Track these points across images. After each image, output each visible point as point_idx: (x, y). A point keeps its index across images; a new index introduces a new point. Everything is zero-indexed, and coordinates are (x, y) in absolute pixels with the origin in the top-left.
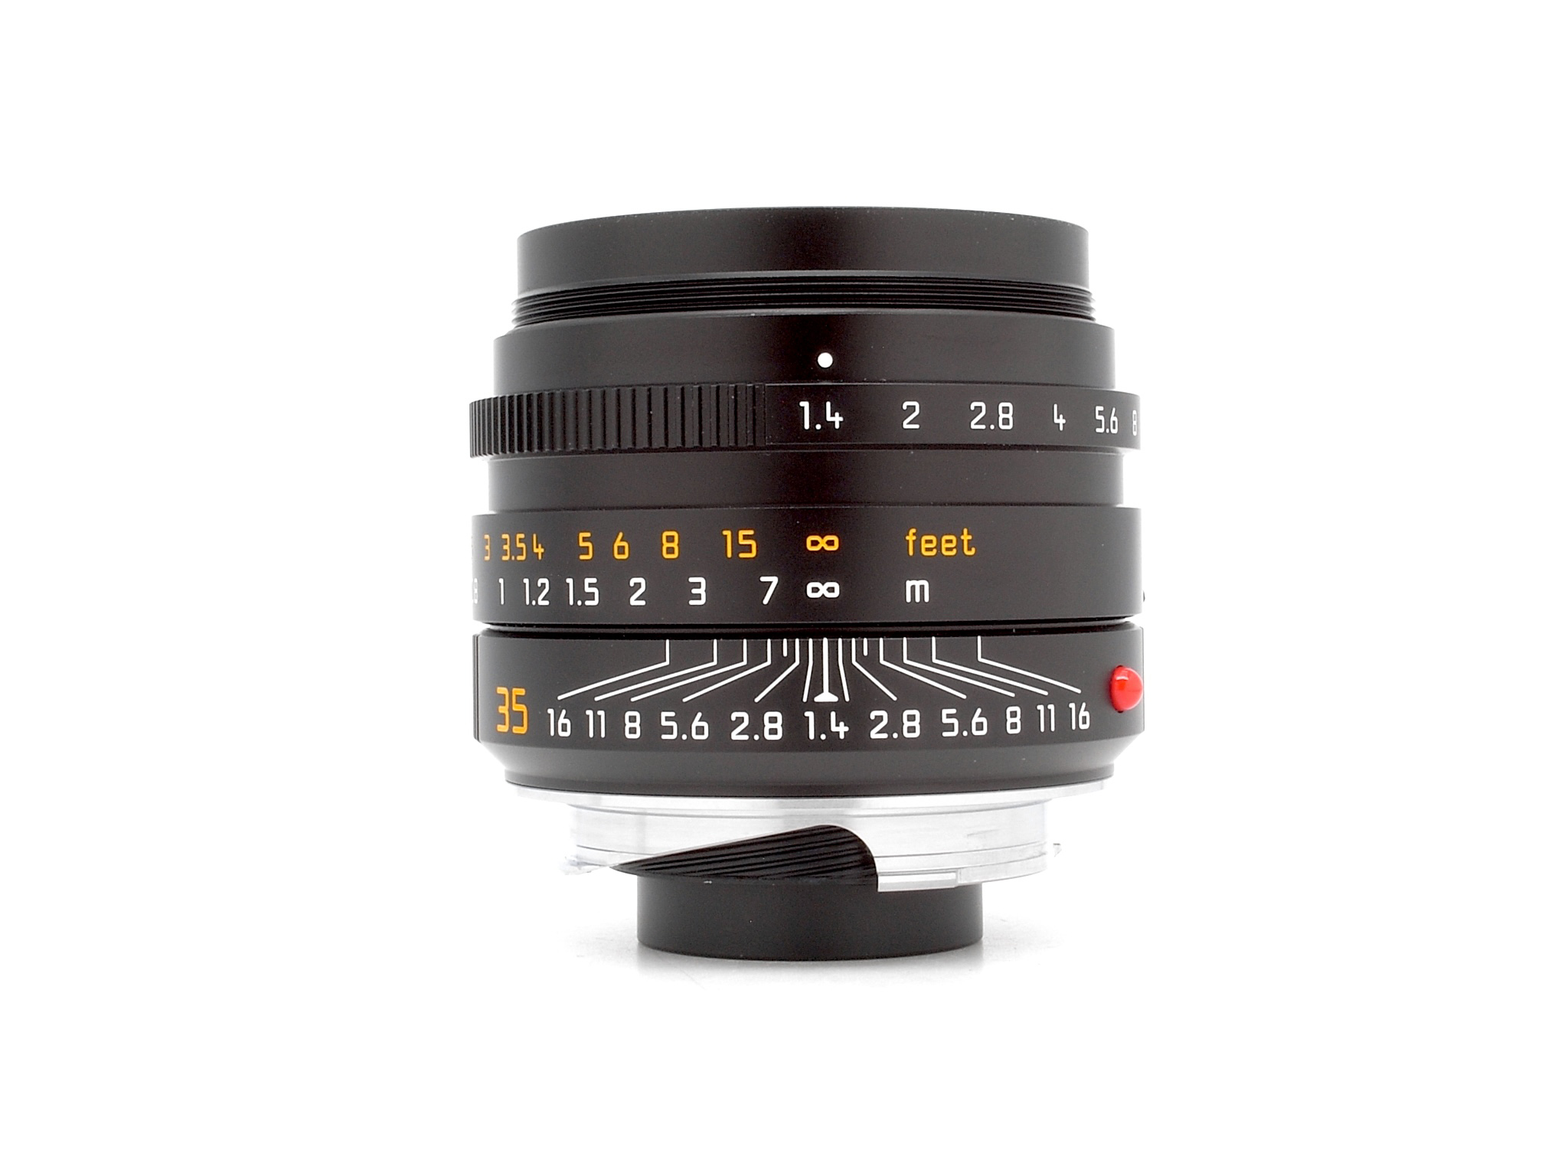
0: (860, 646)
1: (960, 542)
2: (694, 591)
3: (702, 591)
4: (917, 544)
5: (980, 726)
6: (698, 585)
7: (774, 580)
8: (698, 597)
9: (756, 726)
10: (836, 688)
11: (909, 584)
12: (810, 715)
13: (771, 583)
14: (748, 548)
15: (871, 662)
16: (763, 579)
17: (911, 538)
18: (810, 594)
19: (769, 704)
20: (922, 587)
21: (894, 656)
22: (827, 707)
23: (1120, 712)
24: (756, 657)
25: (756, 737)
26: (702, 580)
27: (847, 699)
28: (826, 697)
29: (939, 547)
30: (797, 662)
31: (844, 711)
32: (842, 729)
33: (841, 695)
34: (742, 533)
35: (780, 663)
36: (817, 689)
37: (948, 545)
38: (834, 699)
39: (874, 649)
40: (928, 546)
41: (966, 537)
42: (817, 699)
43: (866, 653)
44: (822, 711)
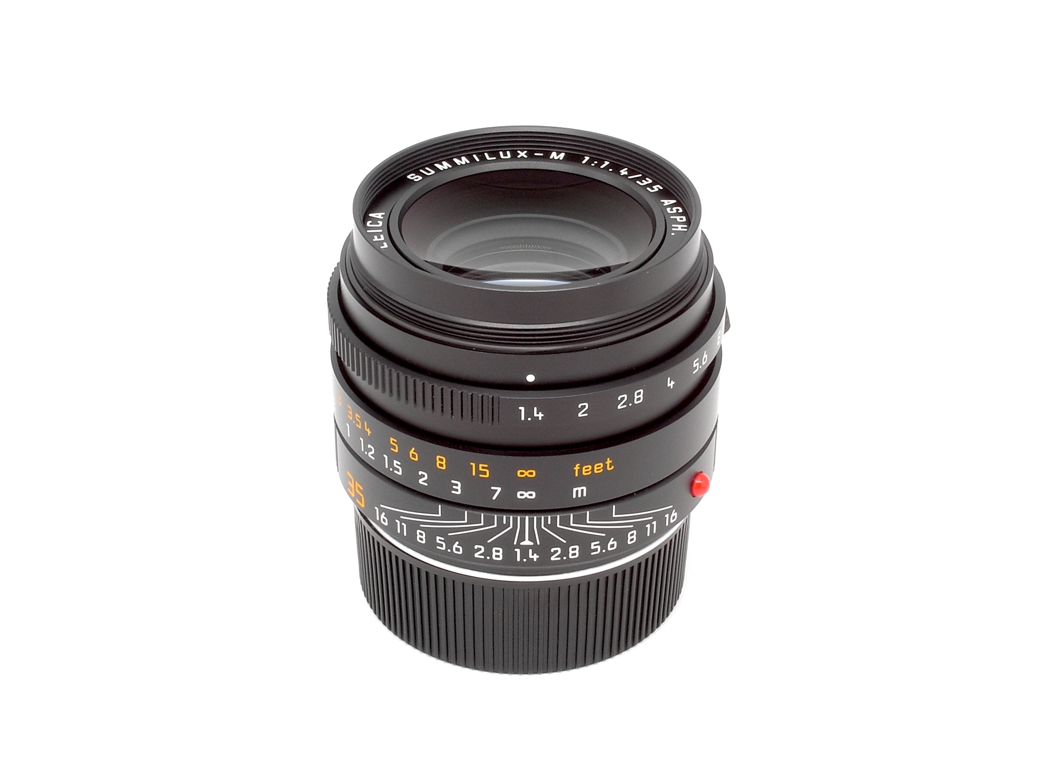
0: (546, 520)
1: (605, 466)
2: (454, 487)
3: (459, 488)
4: (580, 471)
5: (612, 546)
6: (457, 485)
7: (499, 489)
8: (457, 490)
9: (488, 552)
10: (532, 538)
11: (575, 490)
12: (518, 551)
13: (497, 490)
14: (485, 473)
15: (553, 527)
16: (493, 488)
17: (577, 468)
18: (519, 497)
19: (495, 544)
20: (582, 490)
21: (565, 522)
22: (529, 547)
23: (694, 496)
24: (489, 522)
25: (488, 558)
26: (459, 483)
27: (538, 543)
28: (527, 542)
29: (593, 470)
30: (511, 527)
31: (535, 549)
32: (535, 557)
33: (535, 542)
34: (481, 466)
35: (501, 527)
36: (522, 538)
37: (598, 468)
38: (532, 544)
39: (554, 520)
40: (586, 470)
41: (609, 462)
42: (522, 544)
43: (549, 523)
44: (525, 550)
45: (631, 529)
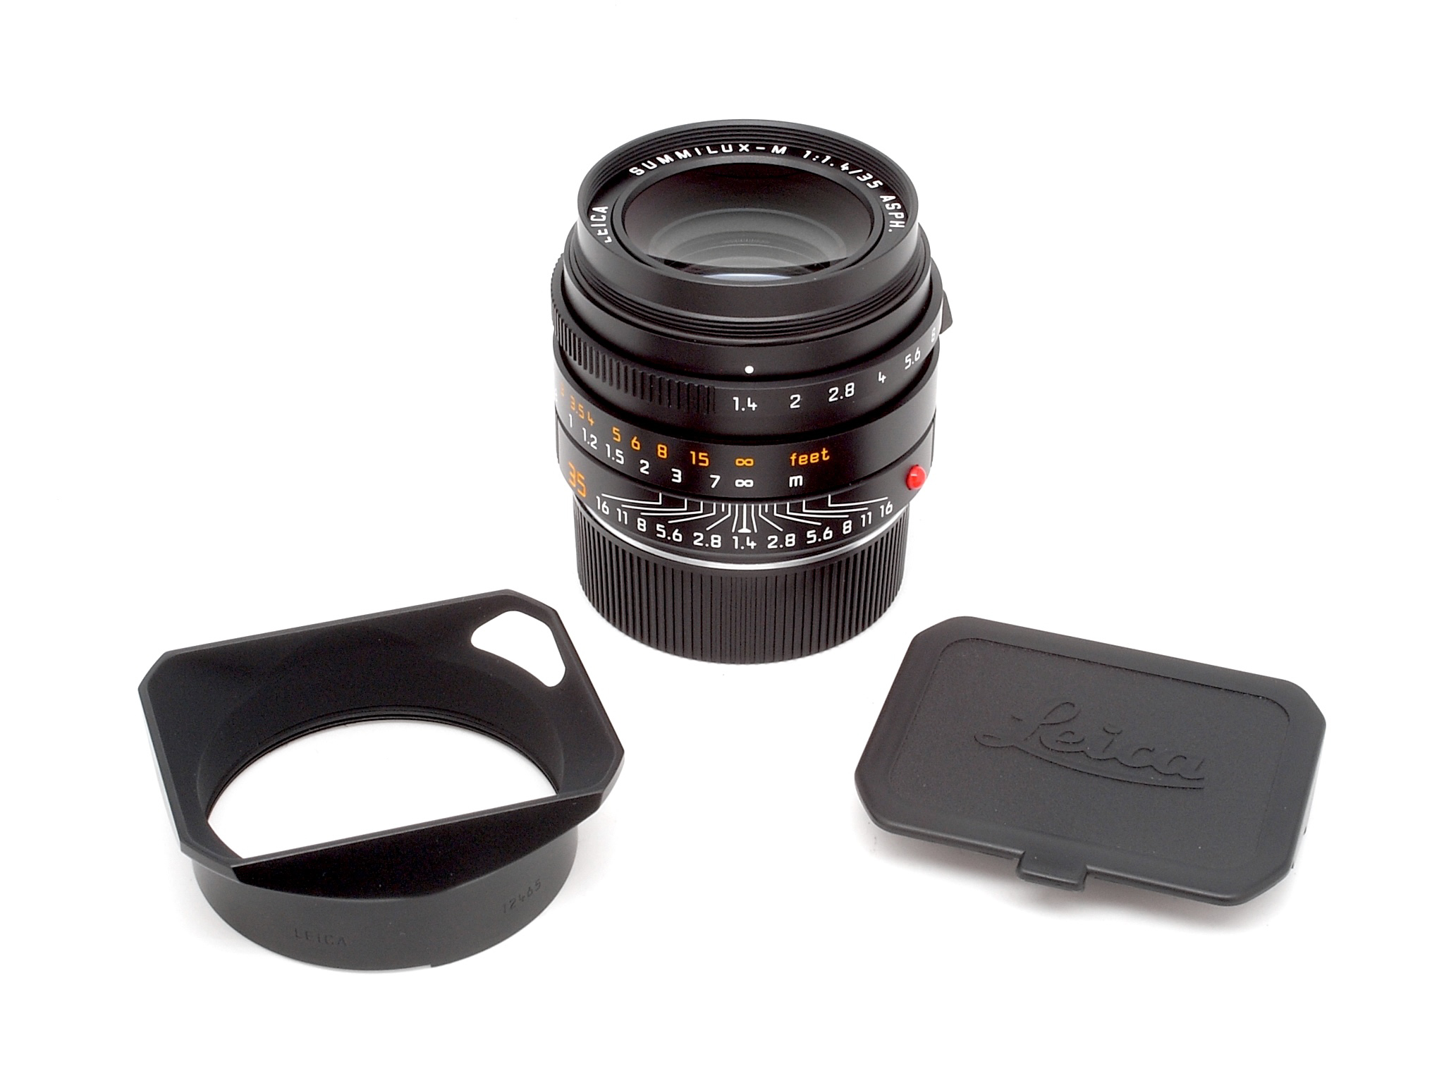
0: (763, 508)
1: (821, 456)
2: (675, 475)
3: (679, 476)
4: (797, 460)
5: (828, 535)
6: (677, 473)
7: (718, 478)
8: (677, 478)
9: (707, 540)
10: (750, 526)
11: (791, 479)
12: (736, 538)
13: (715, 479)
14: (704, 462)
15: (770, 515)
16: (712, 476)
17: (793, 457)
18: (737, 485)
19: (713, 531)
20: (799, 480)
21: (782, 510)
22: (747, 534)
23: (910, 489)
24: (708, 509)
25: (707, 545)
26: (679, 472)
27: (756, 531)
28: (745, 530)
29: (809, 459)
30: (729, 515)
31: (753, 536)
32: (753, 545)
33: (752, 529)
34: (701, 454)
35: (720, 514)
36: (740, 526)
37: (814, 458)
38: (749, 531)
39: (771, 508)
40: (803, 460)
41: (824, 452)
42: (740, 531)
43: (766, 511)
44: (742, 538)
45: (847, 519)
